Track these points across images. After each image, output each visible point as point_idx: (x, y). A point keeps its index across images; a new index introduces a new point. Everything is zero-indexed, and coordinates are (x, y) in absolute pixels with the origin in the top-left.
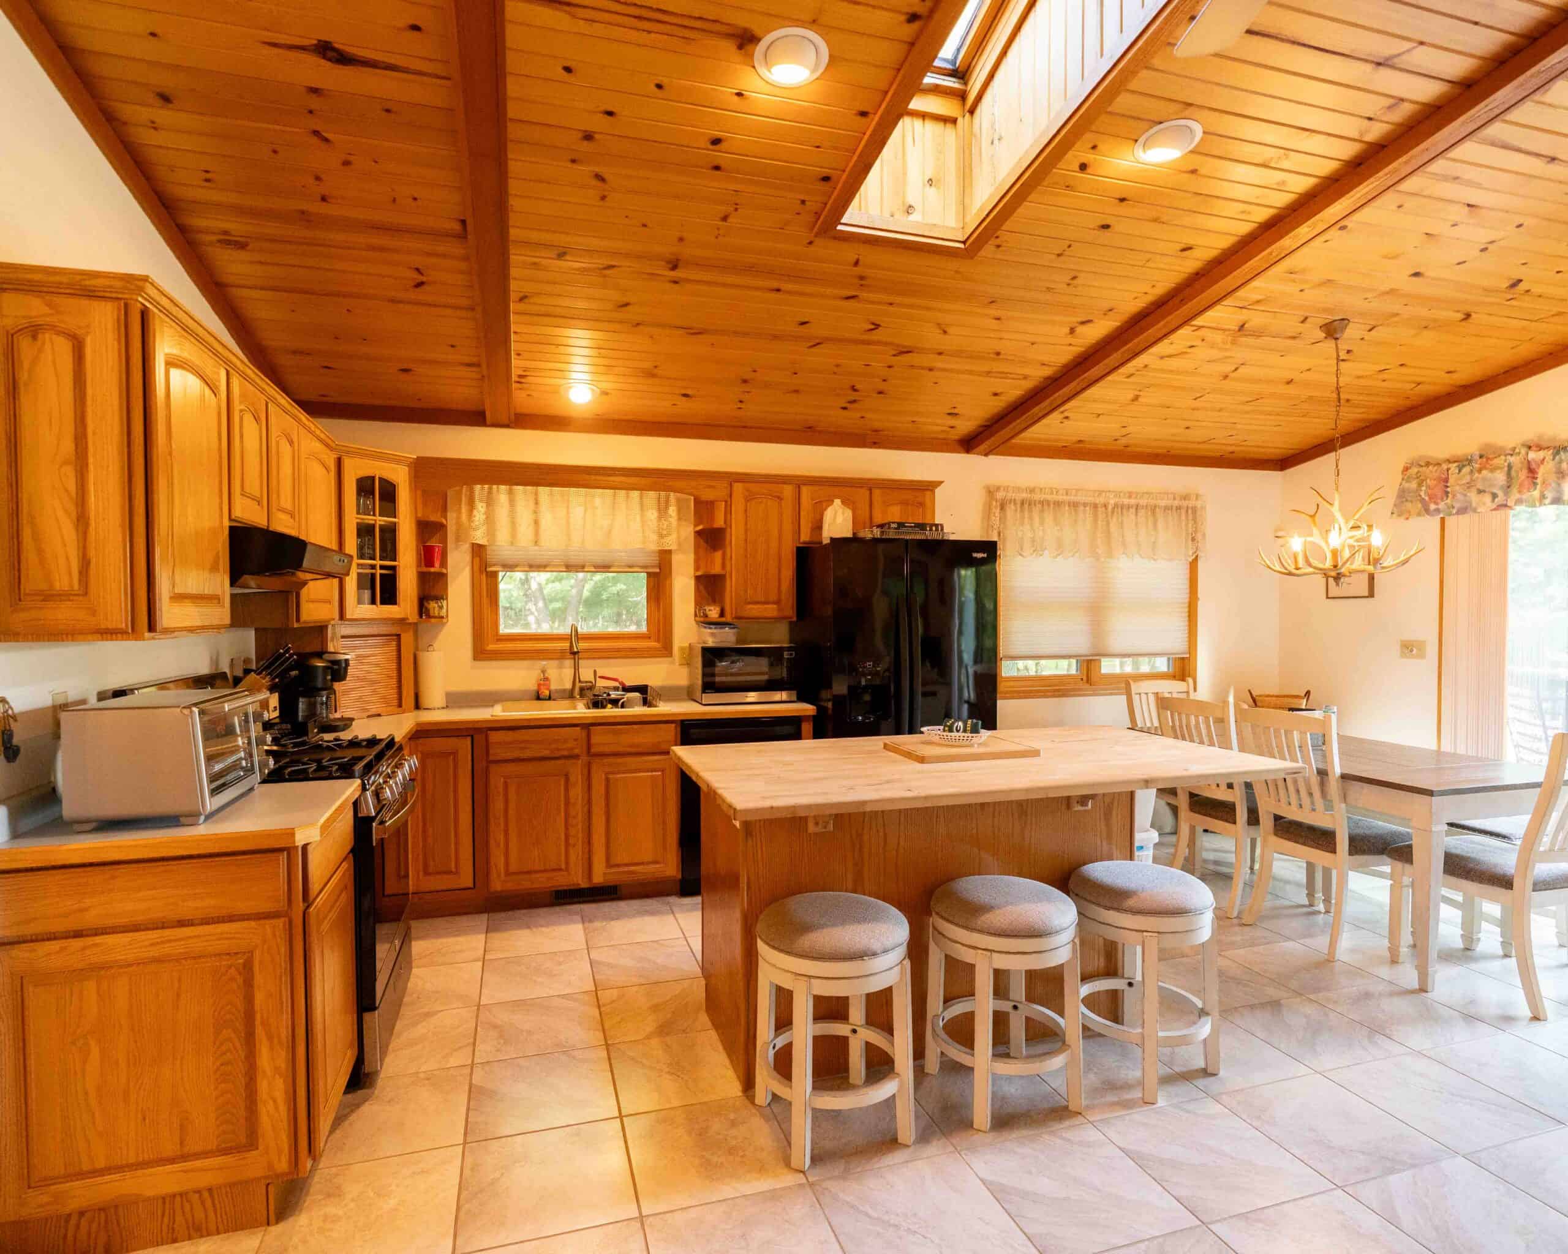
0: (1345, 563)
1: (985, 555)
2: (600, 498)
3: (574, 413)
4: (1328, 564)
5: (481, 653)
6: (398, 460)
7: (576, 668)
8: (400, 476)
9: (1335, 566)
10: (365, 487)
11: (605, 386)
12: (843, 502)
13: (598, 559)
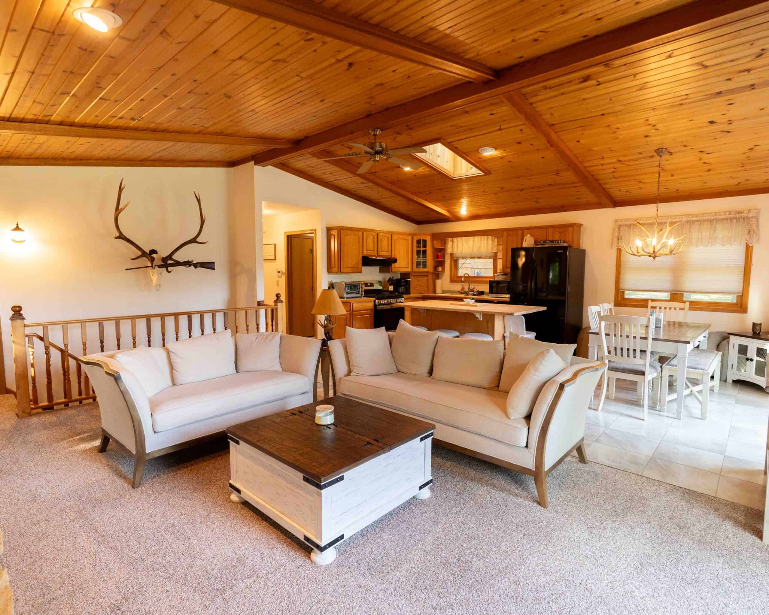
0: (659, 251)
1: (562, 251)
2: (477, 239)
3: (463, 217)
4: (651, 251)
5: (452, 281)
6: (427, 235)
7: (469, 286)
8: (428, 239)
9: (654, 252)
10: (419, 242)
11: (470, 209)
12: (530, 235)
13: (478, 256)
